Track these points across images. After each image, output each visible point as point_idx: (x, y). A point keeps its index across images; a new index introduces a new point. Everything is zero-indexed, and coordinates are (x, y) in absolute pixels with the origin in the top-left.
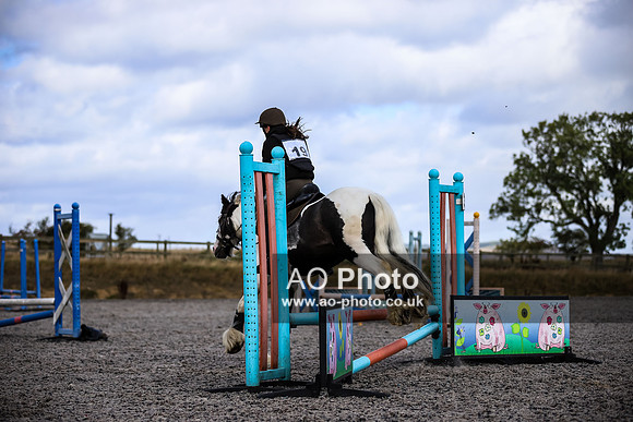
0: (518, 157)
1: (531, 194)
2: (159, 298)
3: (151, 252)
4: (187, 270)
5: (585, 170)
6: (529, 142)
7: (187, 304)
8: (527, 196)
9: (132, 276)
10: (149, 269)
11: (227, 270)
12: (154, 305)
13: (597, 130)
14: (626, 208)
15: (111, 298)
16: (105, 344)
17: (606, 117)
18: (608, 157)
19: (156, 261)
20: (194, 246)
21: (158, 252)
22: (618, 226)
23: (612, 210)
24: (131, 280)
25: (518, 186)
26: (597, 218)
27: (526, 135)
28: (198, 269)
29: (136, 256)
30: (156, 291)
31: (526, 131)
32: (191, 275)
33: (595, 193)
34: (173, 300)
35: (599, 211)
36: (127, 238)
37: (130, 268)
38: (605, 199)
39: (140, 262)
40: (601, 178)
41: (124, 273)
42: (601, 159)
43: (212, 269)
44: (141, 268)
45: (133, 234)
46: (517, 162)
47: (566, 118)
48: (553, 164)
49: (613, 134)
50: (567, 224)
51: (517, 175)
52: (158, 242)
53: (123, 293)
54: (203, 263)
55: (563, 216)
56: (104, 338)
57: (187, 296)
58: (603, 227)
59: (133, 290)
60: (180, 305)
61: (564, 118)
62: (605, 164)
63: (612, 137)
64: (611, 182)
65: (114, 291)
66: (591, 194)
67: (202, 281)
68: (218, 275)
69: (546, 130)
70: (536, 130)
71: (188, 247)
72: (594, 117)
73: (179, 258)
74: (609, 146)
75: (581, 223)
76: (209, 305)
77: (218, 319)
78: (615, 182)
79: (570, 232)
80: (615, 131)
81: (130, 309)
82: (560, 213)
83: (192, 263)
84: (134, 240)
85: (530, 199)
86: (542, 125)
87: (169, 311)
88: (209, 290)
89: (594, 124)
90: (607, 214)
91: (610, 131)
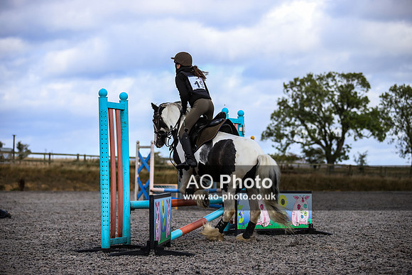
0: (281, 101)
1: (288, 124)
2: (45, 190)
3: (40, 160)
4: (64, 172)
5: (323, 110)
6: (288, 91)
7: (64, 195)
8: (285, 126)
9: (27, 176)
10: (39, 171)
11: (90, 172)
12: (42, 195)
13: (331, 83)
14: (349, 135)
15: (14, 190)
16: (9, 220)
17: (337, 75)
18: (338, 101)
19: (44, 167)
20: (68, 157)
21: (44, 161)
22: (344, 146)
23: (340, 136)
24: (27, 178)
25: (280, 120)
26: (331, 141)
27: (285, 87)
28: (71, 172)
29: (31, 163)
30: (43, 186)
31: (286, 84)
32: (66, 175)
33: (329, 125)
34: (55, 192)
35: (332, 136)
36: (24, 151)
37: (27, 171)
38: (336, 128)
39: (33, 167)
40: (333, 115)
41: (22, 174)
42: (333, 102)
43: (80, 172)
44: (33, 171)
45: (28, 148)
46: (279, 104)
47: (312, 76)
48: (302, 105)
49: (341, 86)
50: (312, 144)
51: (279, 112)
52: (45, 154)
53: (22, 187)
54: (74, 168)
55: (309, 139)
56: (9, 216)
57: (63, 189)
58: (334, 147)
59: (28, 185)
60: (59, 195)
61: (310, 76)
62: (336, 106)
63: (341, 89)
64: (340, 117)
65: (16, 185)
66: (327, 125)
67: (73, 179)
68: (84, 176)
69: (298, 83)
70: (292, 83)
71: (64, 157)
72: (329, 75)
73: (59, 164)
74: (339, 94)
75: (320, 144)
76: (78, 195)
77: (83, 204)
78: (342, 117)
79: (313, 149)
80: (343, 84)
81: (26, 197)
82: (307, 137)
83: (67, 168)
84: (29, 152)
85: (288, 128)
86: (296, 80)
87: (51, 199)
88: (78, 185)
89: (330, 80)
90: (337, 138)
91: (339, 84)
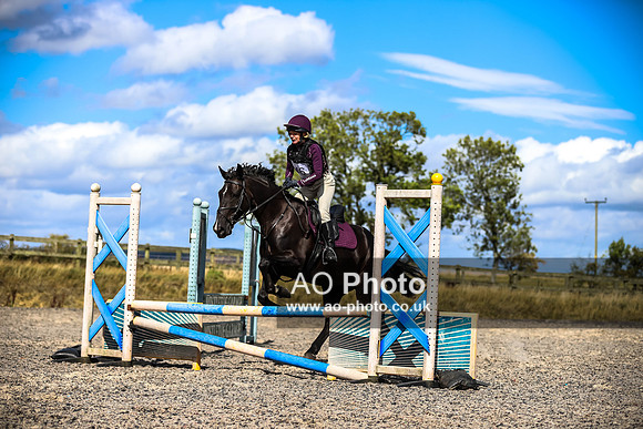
5: (348, 172)
18: (373, 159)
27: (281, 133)
33: (358, 198)
35: (362, 218)
38: (369, 205)
42: (365, 160)
47: (329, 114)
49: (380, 133)
62: (370, 166)
63: (378, 137)
66: (354, 198)
72: (356, 115)
80: (383, 130)
89: (358, 122)
91: (377, 130)
